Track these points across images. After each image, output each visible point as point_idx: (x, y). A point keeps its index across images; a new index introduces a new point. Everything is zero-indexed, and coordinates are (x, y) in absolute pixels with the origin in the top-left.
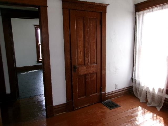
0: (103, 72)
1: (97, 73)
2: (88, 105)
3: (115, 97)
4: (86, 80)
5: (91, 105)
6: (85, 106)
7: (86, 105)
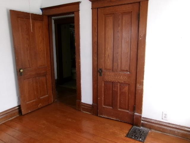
0: (138, 85)
1: (129, 84)
2: (114, 119)
3: (161, 131)
4: (114, 89)
5: (119, 121)
6: (111, 118)
7: (113, 119)
